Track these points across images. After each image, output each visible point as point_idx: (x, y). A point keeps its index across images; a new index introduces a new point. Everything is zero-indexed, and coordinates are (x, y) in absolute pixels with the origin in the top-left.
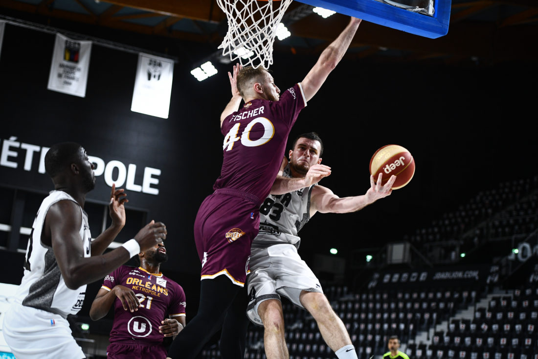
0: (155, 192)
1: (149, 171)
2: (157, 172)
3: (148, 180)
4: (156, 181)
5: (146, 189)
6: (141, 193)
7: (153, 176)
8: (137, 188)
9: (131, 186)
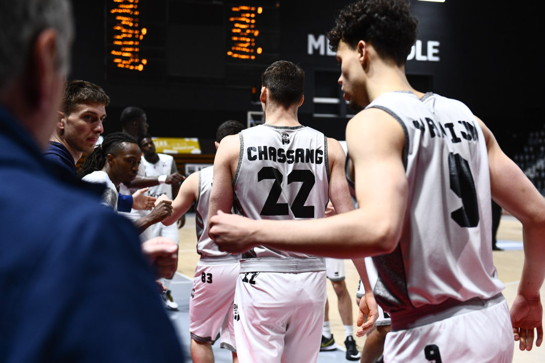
0: (436, 59)
1: (431, 44)
2: (437, 44)
3: (431, 51)
4: (436, 51)
5: (431, 58)
6: (427, 62)
7: (434, 47)
8: (424, 58)
9: (420, 57)
